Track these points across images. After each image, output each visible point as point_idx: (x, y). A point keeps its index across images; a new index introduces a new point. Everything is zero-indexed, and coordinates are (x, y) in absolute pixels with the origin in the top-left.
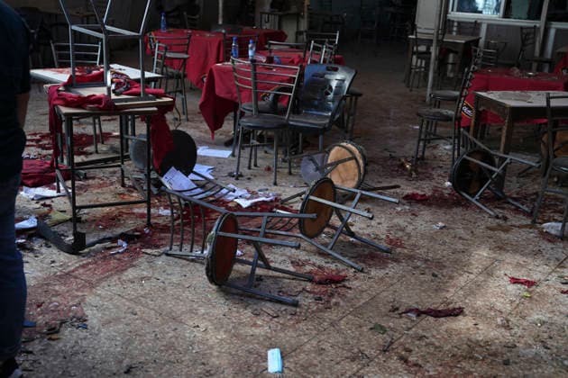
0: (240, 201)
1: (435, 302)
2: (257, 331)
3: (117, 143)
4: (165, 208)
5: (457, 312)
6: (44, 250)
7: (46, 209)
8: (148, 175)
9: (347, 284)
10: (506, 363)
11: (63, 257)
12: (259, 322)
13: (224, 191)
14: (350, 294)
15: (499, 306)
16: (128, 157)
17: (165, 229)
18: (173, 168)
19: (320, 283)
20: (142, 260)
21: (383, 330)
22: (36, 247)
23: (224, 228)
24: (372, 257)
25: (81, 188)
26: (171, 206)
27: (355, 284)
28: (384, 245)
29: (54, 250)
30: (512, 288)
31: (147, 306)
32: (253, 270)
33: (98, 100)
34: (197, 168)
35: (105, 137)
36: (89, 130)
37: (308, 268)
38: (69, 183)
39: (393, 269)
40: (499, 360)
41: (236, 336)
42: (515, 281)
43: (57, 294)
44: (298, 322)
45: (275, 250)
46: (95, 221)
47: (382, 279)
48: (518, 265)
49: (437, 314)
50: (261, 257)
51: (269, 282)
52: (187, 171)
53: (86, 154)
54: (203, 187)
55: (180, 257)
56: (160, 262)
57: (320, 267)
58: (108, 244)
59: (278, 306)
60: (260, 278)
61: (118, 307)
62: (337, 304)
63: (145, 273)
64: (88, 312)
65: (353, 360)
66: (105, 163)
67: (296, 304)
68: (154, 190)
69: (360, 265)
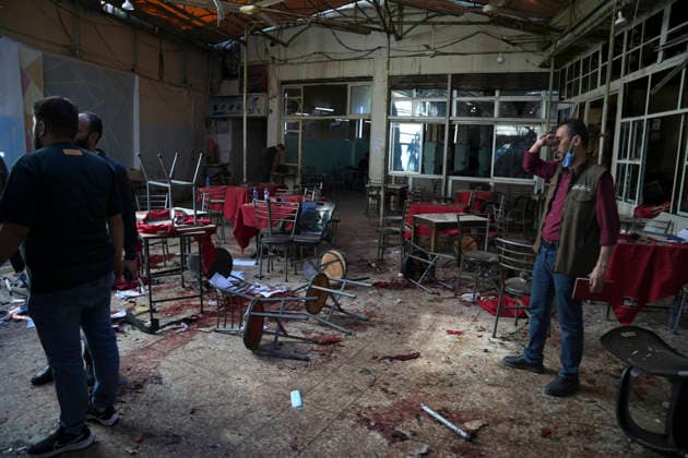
0: (263, 293)
1: (401, 351)
2: (281, 379)
3: (179, 260)
4: (213, 300)
5: (416, 356)
6: (131, 332)
7: (132, 305)
8: (200, 280)
9: (341, 343)
10: (451, 385)
11: (144, 336)
12: (283, 374)
13: (252, 287)
14: (344, 350)
15: (442, 349)
16: (187, 269)
17: (213, 314)
18: (217, 274)
19: (322, 344)
20: (198, 335)
21: (368, 372)
22: (126, 330)
23: (254, 309)
24: (356, 324)
25: (155, 290)
26: (217, 299)
27: (347, 342)
28: (363, 316)
29: (138, 332)
30: (448, 337)
31: (203, 366)
32: (276, 338)
33: (166, 228)
34: (233, 273)
35: (171, 256)
36: (160, 252)
37: (314, 335)
38: (147, 287)
39: (371, 331)
40: (446, 384)
41: (268, 384)
42: (450, 332)
43: (140, 361)
44: (310, 371)
45: (289, 324)
46: (165, 311)
47: (364, 339)
48: (450, 322)
49: (403, 358)
50: (281, 329)
51: (288, 345)
52: (227, 275)
53: (159, 268)
54: (237, 285)
55: (225, 332)
56: (210, 336)
57: (322, 334)
58: (175, 326)
59: (295, 361)
60: (281, 344)
61: (183, 369)
62: (335, 357)
63: (201, 345)
64: (163, 373)
65: (350, 393)
66: (171, 272)
67: (307, 360)
68: (205, 290)
69: (349, 331)
